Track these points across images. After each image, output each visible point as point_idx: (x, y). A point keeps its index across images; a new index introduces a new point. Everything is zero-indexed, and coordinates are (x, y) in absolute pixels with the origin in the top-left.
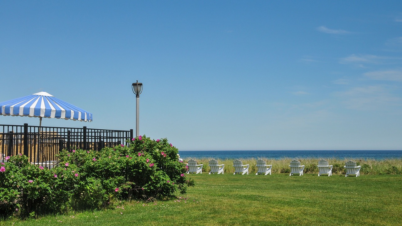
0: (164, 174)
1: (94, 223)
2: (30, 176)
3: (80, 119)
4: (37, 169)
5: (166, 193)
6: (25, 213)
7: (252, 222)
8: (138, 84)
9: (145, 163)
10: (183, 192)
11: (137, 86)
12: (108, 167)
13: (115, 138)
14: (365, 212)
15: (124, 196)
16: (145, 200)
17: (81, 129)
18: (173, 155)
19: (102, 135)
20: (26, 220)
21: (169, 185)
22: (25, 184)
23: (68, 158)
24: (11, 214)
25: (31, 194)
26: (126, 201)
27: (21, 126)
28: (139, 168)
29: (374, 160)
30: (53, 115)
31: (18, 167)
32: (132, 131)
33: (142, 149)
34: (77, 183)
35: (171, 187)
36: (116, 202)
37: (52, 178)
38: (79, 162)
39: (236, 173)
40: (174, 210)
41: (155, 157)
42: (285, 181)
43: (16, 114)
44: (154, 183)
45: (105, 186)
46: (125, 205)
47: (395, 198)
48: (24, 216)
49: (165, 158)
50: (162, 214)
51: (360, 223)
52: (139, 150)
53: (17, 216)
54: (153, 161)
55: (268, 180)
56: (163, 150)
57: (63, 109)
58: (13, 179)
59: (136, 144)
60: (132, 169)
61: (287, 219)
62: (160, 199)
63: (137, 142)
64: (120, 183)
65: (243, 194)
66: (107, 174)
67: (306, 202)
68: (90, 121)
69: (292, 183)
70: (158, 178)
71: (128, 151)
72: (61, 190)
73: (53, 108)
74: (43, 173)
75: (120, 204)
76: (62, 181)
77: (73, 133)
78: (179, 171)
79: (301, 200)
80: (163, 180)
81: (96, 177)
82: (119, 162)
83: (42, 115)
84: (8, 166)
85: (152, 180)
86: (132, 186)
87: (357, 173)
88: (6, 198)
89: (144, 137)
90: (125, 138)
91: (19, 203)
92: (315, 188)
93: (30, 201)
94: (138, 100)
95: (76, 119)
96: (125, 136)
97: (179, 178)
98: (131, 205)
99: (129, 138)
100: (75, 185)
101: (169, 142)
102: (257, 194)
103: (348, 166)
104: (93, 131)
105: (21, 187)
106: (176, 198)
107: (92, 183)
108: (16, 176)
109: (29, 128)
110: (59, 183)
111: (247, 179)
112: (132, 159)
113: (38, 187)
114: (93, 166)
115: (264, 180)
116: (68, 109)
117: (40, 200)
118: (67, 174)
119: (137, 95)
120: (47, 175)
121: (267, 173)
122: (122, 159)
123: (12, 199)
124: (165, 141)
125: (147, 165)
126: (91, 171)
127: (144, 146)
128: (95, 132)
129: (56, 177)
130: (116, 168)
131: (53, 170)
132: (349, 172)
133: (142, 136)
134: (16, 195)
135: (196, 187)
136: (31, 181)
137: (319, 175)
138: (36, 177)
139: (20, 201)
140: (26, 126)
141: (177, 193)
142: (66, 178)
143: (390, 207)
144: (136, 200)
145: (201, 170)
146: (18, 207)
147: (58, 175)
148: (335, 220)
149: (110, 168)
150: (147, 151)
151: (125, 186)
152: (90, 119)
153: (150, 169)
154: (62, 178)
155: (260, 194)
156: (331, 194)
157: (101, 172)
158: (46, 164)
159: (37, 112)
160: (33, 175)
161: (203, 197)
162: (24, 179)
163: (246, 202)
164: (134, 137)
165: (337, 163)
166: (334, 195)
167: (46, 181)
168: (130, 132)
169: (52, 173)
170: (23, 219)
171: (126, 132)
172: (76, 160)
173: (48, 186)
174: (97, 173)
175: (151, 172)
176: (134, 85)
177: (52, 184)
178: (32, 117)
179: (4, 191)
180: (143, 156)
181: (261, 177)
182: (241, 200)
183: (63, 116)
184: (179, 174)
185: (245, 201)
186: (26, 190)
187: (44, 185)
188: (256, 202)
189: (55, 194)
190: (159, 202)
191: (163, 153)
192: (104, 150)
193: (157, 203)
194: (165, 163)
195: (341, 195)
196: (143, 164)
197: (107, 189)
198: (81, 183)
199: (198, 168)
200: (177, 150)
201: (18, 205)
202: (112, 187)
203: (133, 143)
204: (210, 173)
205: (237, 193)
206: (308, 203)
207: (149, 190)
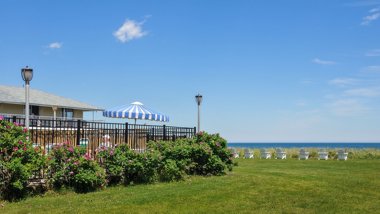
0: (218, 158)
1: (172, 190)
2: (130, 158)
3: (161, 120)
4: (135, 153)
5: (219, 171)
6: (127, 182)
7: (282, 191)
8: (199, 96)
9: (205, 150)
10: (230, 170)
11: (198, 97)
12: (181, 152)
13: (184, 133)
14: (359, 185)
15: (191, 172)
16: (205, 175)
17: (162, 126)
18: (223, 144)
19: (178, 131)
20: (127, 187)
21: (221, 165)
22: (127, 163)
23: (154, 146)
24: (118, 183)
25: (131, 170)
26: (192, 175)
27: (124, 124)
28: (200, 153)
29: (355, 149)
30: (143, 117)
31: (122, 151)
32: (195, 128)
33: (202, 141)
34: (159, 163)
35: (222, 167)
36: (185, 177)
37: (144, 160)
38: (161, 149)
39: (262, 157)
40: (226, 182)
41: (211, 146)
42: (297, 163)
43: (120, 117)
44: (211, 163)
45: (178, 166)
46: (192, 178)
47: (376, 175)
48: (126, 184)
49: (218, 147)
50: (217, 185)
51: (358, 193)
52: (201, 141)
53: (122, 184)
54: (210, 148)
55: (284, 162)
56: (217, 141)
57: (150, 113)
58: (119, 160)
59: (198, 137)
60: (196, 154)
61: (306, 189)
62: (214, 174)
63: (199, 136)
64: (188, 163)
65: (271, 172)
66: (180, 157)
67: (316, 178)
68: (167, 121)
69: (302, 164)
70: (214, 160)
71: (193, 142)
72: (150, 167)
73: (144, 113)
74: (138, 156)
75: (188, 178)
76: (151, 162)
77: (161, 129)
78: (228, 155)
79: (312, 177)
80: (217, 161)
81: (173, 159)
82: (188, 149)
83: (137, 117)
84: (116, 151)
85: (210, 162)
86: (196, 165)
87: (346, 158)
88: (115, 172)
89: (204, 132)
90: (191, 133)
91: (123, 176)
92: (318, 168)
93: (130, 174)
94: (199, 108)
95: (158, 120)
96: (190, 132)
97: (228, 160)
98: (196, 178)
99: (193, 133)
100: (159, 165)
101: (220, 136)
102: (280, 172)
103: (340, 153)
104: (172, 128)
105: (124, 165)
106: (226, 174)
107: (169, 163)
108: (121, 158)
109: (128, 125)
110: (149, 163)
111: (270, 162)
112: (196, 147)
113: (135, 165)
114: (171, 152)
115: (282, 162)
116: (153, 113)
117: (136, 174)
118: (154, 157)
119: (199, 104)
120: (141, 157)
121: (283, 157)
122: (189, 147)
123: (119, 172)
124: (218, 135)
125: (206, 151)
126: (169, 155)
127: (203, 138)
128: (173, 129)
129: (147, 159)
130: (186, 153)
131: (144, 154)
132: (340, 157)
133: (202, 131)
134: (121, 170)
135: (239, 167)
136: (130, 161)
137: (319, 159)
138: (134, 158)
139: (124, 174)
140: (127, 124)
141: (226, 170)
142: (153, 160)
143: (375, 181)
144: (199, 175)
145: (238, 155)
146: (122, 178)
147: (148, 157)
148: (339, 190)
149: (182, 153)
150: (206, 141)
151: (192, 166)
152: (167, 120)
153: (208, 154)
154: (151, 159)
155: (282, 172)
156: (331, 172)
157: (176, 155)
158: (139, 150)
159: (134, 115)
160: (132, 157)
161: (244, 174)
162: (126, 160)
163: (275, 178)
164: (197, 132)
165: (330, 151)
166: (334, 173)
167: (140, 161)
168: (194, 129)
169: (144, 156)
170: (126, 186)
171: (192, 129)
172: (159, 147)
173: (142, 165)
174: (173, 156)
175: (209, 156)
176: (197, 97)
177: (144, 163)
178: (130, 118)
179: (114, 167)
180: (203, 145)
181: (280, 160)
182: (270, 176)
183: (150, 118)
184: (228, 158)
185: (273, 177)
186: (127, 167)
187: (139, 164)
188: (281, 177)
189: (146, 170)
190: (214, 177)
191: (217, 143)
192: (177, 141)
193: (213, 177)
194: (218, 150)
195: (338, 173)
196: (203, 151)
197: (180, 167)
198: (162, 163)
199: (236, 154)
200: (226, 141)
201: (123, 177)
202: (183, 166)
203: (196, 136)
204: (244, 158)
205: (266, 171)
206: (317, 178)
207: (207, 168)
